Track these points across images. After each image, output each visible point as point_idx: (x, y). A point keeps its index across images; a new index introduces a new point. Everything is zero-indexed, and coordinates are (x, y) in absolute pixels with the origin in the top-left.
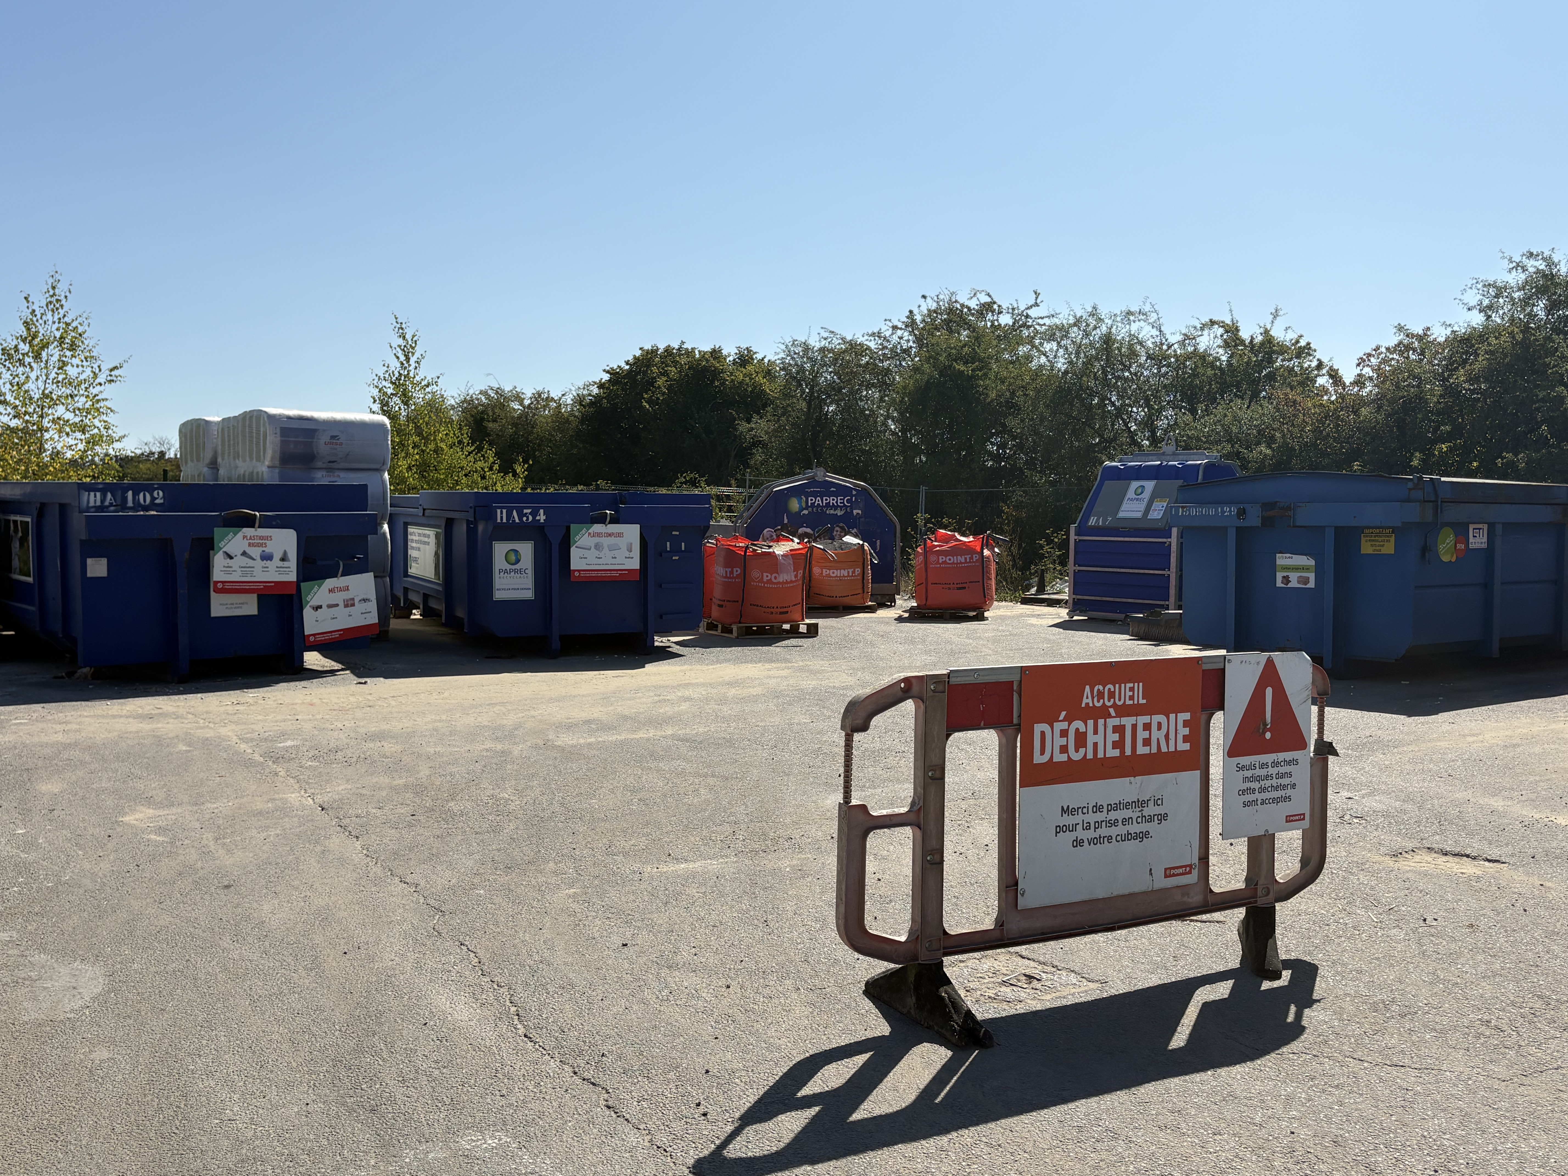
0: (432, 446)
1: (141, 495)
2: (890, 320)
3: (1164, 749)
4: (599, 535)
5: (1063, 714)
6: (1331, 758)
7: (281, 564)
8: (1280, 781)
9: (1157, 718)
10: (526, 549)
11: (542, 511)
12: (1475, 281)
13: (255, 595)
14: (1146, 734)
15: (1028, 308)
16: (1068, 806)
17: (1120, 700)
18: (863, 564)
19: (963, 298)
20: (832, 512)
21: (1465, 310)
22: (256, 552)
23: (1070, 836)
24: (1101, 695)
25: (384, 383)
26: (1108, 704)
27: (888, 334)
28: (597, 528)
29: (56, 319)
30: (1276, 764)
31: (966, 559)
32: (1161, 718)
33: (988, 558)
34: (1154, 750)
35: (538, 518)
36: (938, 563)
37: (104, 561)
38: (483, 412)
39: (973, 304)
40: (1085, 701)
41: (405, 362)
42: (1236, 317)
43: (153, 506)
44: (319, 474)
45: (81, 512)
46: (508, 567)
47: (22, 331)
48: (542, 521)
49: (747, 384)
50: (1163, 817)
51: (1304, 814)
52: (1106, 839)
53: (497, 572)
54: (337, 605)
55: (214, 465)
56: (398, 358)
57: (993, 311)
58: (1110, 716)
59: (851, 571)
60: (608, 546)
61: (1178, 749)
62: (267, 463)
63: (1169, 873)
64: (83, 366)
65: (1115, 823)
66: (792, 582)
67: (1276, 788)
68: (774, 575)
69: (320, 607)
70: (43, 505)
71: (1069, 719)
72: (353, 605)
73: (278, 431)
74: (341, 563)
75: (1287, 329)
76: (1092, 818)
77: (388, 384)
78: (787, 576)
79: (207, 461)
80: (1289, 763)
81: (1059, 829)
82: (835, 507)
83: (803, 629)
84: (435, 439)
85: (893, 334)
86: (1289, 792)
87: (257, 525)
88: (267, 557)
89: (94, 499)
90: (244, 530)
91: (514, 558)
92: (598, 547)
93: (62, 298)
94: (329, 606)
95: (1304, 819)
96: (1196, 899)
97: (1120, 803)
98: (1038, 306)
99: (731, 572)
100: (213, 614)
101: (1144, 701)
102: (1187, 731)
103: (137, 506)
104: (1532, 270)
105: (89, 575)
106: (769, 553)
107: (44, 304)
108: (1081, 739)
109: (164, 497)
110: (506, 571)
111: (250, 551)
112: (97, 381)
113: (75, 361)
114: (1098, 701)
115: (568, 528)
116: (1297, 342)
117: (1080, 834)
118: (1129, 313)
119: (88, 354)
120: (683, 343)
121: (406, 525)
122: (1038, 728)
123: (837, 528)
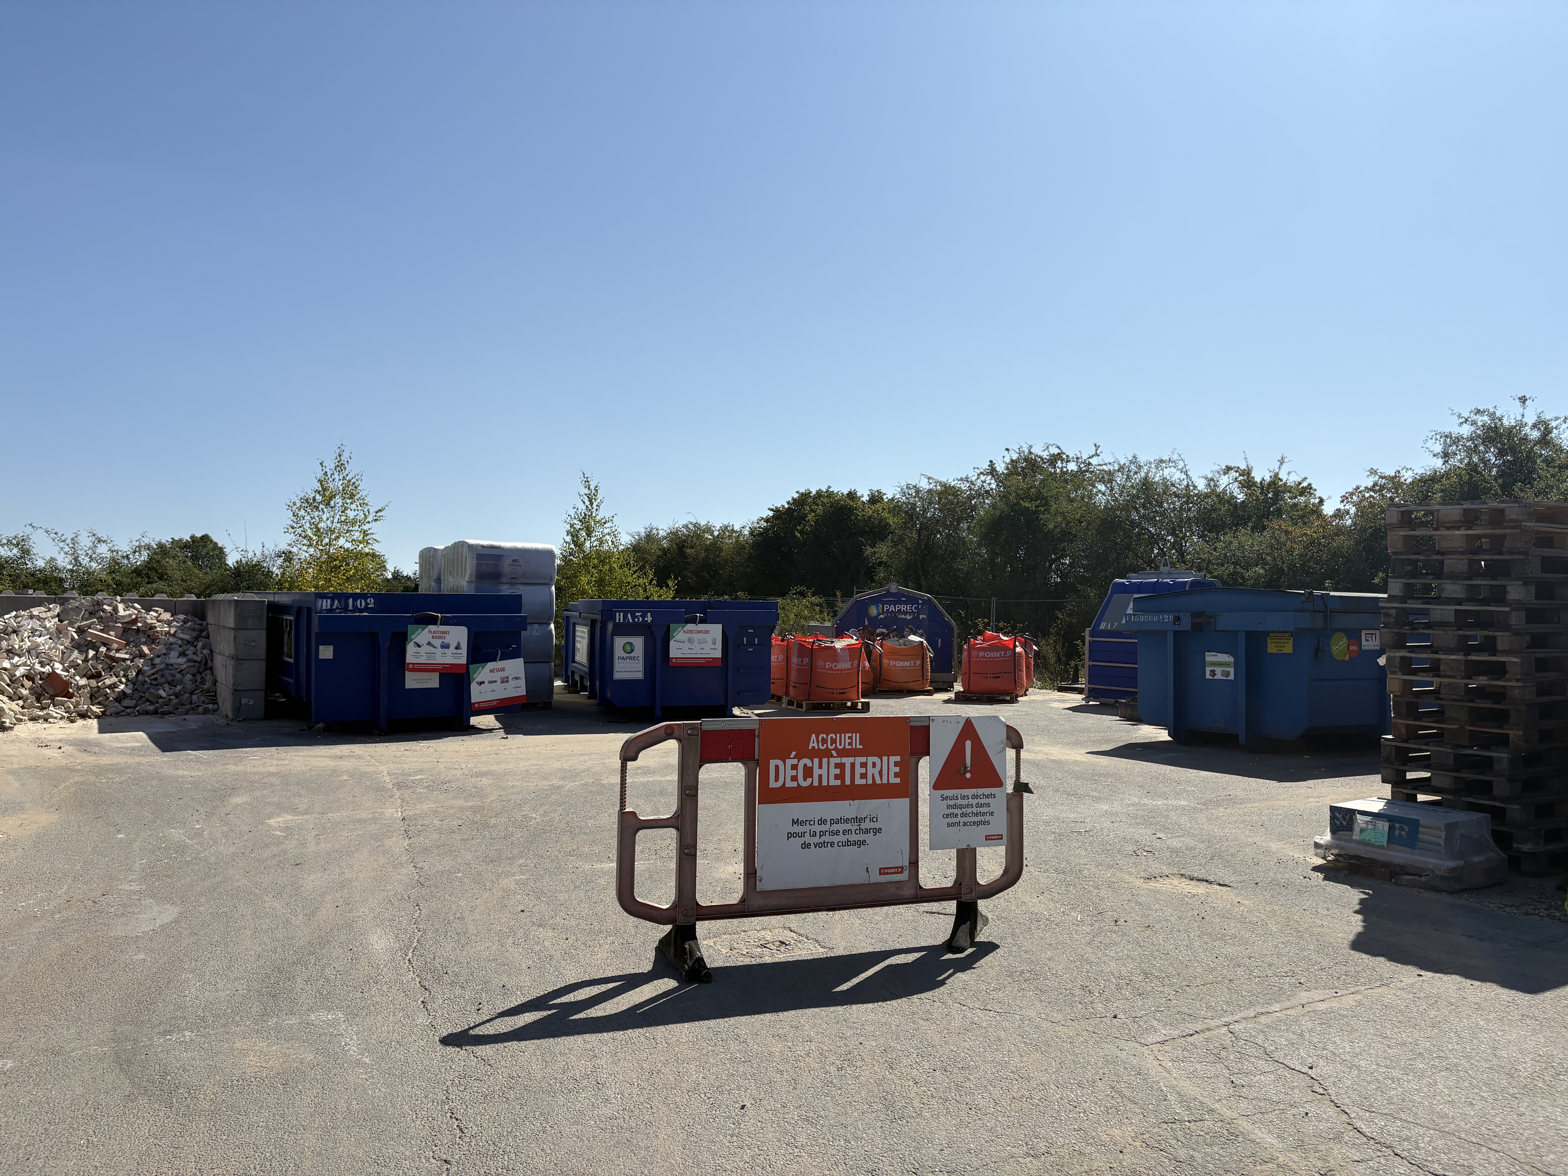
0: (607, 567)
1: (359, 602)
2: (978, 468)
3: (878, 781)
4: (691, 632)
5: (794, 753)
6: (1025, 795)
7: (455, 651)
8: (979, 809)
9: (871, 760)
10: (638, 642)
11: (649, 614)
12: (1434, 433)
13: (438, 674)
14: (863, 770)
15: (1090, 458)
16: (798, 819)
17: (840, 745)
18: (923, 657)
19: (1038, 450)
20: (903, 616)
21: (1431, 456)
22: (437, 643)
23: (800, 841)
24: (824, 741)
25: (575, 521)
26: (830, 747)
27: (974, 479)
28: (690, 627)
29: (341, 477)
30: (975, 797)
31: (1001, 654)
32: (876, 759)
33: (1020, 653)
34: (870, 782)
35: (646, 619)
36: (978, 657)
37: (331, 648)
38: (684, 541)
39: (1045, 455)
40: (811, 745)
41: (589, 506)
42: (1251, 464)
43: (366, 609)
44: (504, 587)
45: (316, 613)
46: (625, 655)
47: (318, 486)
48: (649, 621)
49: (875, 518)
50: (879, 830)
51: (1002, 835)
52: (829, 844)
53: (617, 658)
54: (496, 682)
55: (438, 580)
56: (584, 503)
57: (1062, 460)
58: (832, 756)
59: (912, 662)
60: (698, 640)
61: (890, 782)
62: (466, 579)
63: (882, 871)
64: (358, 510)
65: (837, 833)
66: (848, 669)
67: (976, 815)
68: (834, 664)
69: (483, 683)
70: (300, 609)
71: (799, 757)
72: (508, 682)
73: (475, 556)
74: (500, 651)
75: (1289, 473)
76: (817, 828)
77: (577, 522)
78: (844, 665)
79: (435, 577)
80: (987, 796)
81: (790, 835)
82: (905, 613)
83: (860, 706)
84: (609, 562)
85: (978, 479)
86: (988, 818)
87: (439, 623)
88: (445, 646)
89: (326, 604)
90: (430, 627)
91: (629, 649)
92: (690, 641)
93: (345, 462)
94: (490, 682)
95: (1002, 839)
96: (908, 892)
97: (841, 819)
98: (1098, 456)
99: (802, 662)
100: (407, 687)
101: (861, 747)
102: (897, 769)
103: (356, 609)
104: (1480, 424)
105: (320, 657)
106: (831, 647)
107: (333, 466)
108: (808, 772)
109: (374, 603)
110: (623, 658)
111: (433, 642)
112: (367, 521)
113: (353, 506)
114: (823, 746)
115: (669, 627)
116: (1300, 483)
117: (808, 839)
118: (1162, 461)
119: (362, 501)
120: (829, 487)
121: (574, 624)
122: (773, 763)
123: (907, 629)
